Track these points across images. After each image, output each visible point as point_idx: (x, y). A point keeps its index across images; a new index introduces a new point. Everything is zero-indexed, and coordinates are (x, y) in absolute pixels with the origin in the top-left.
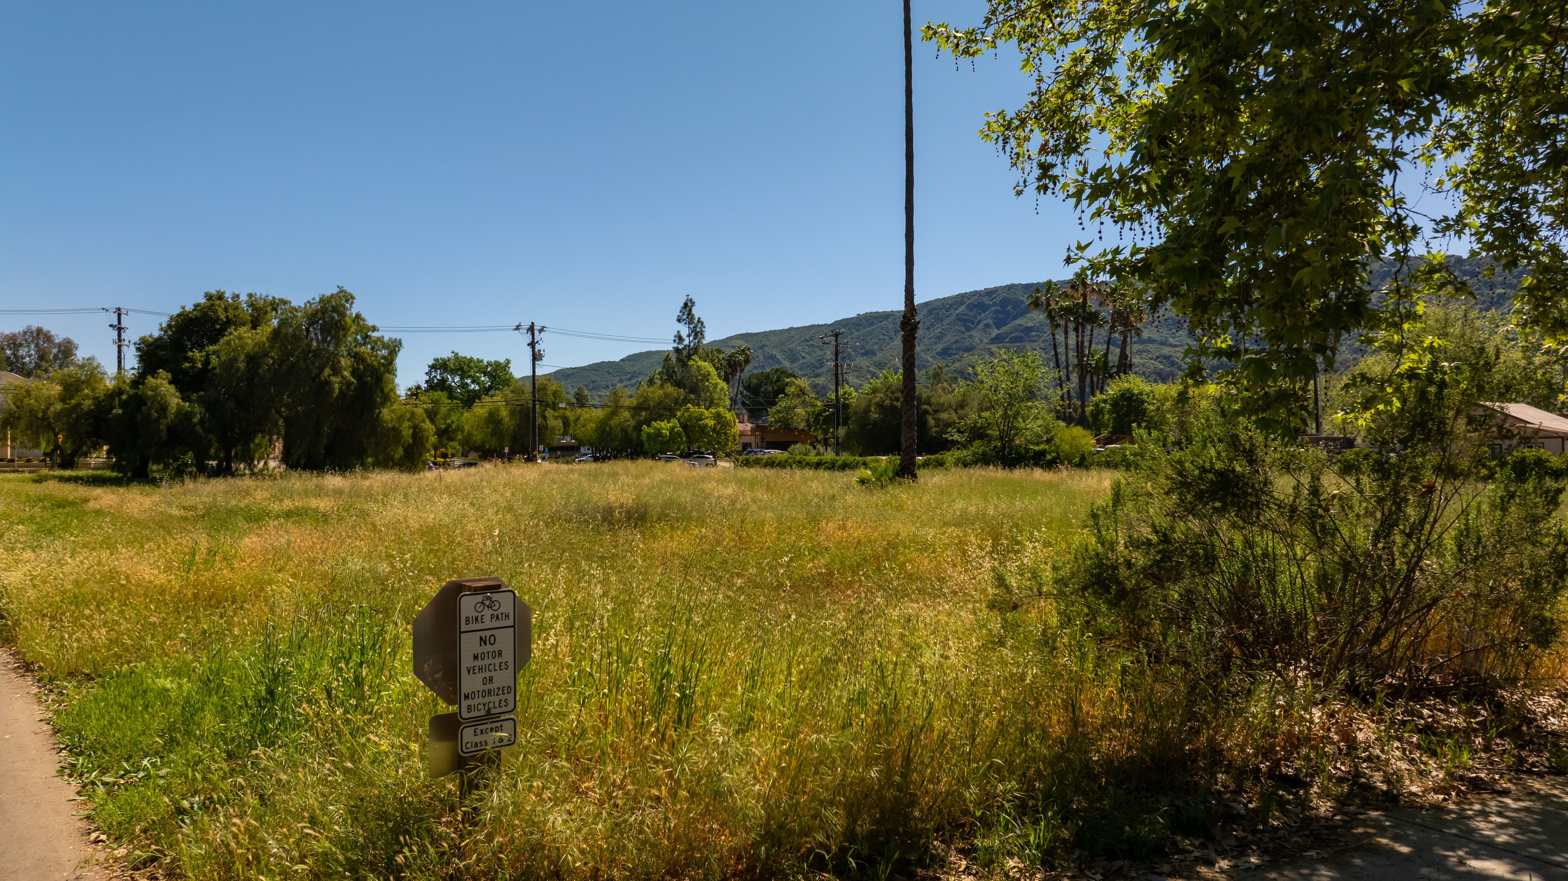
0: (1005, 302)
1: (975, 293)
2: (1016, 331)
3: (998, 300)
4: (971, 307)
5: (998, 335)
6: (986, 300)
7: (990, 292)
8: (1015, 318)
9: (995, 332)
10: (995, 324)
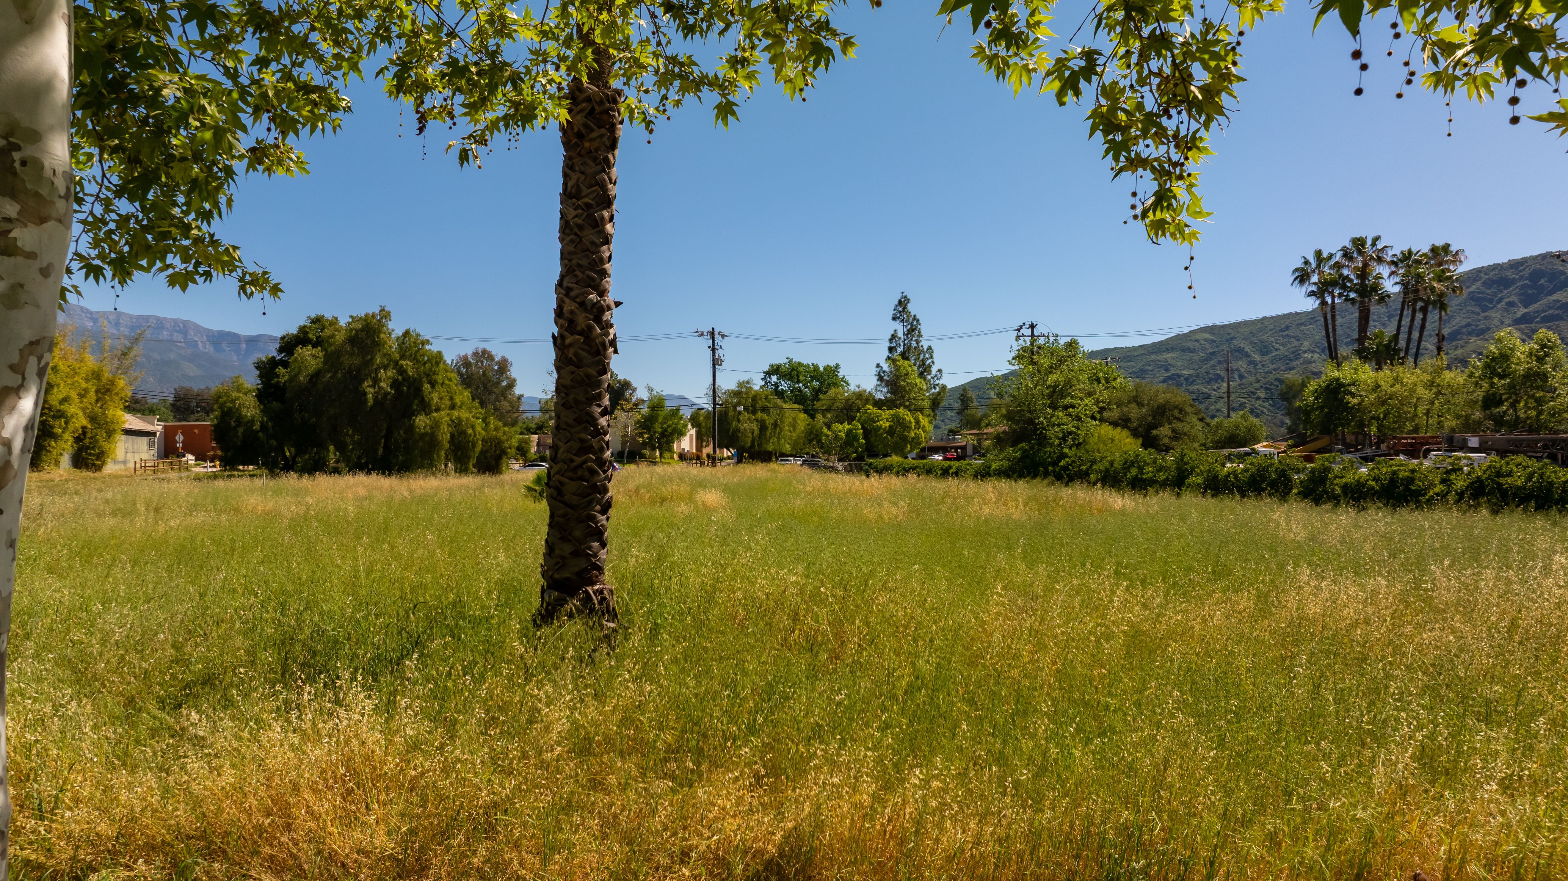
0: (1536, 275)
1: (1495, 267)
2: (1551, 308)
3: (1527, 272)
4: (1489, 284)
5: (1524, 315)
6: (1510, 274)
7: (1515, 265)
8: (1551, 293)
9: (1521, 311)
10: (1521, 301)
